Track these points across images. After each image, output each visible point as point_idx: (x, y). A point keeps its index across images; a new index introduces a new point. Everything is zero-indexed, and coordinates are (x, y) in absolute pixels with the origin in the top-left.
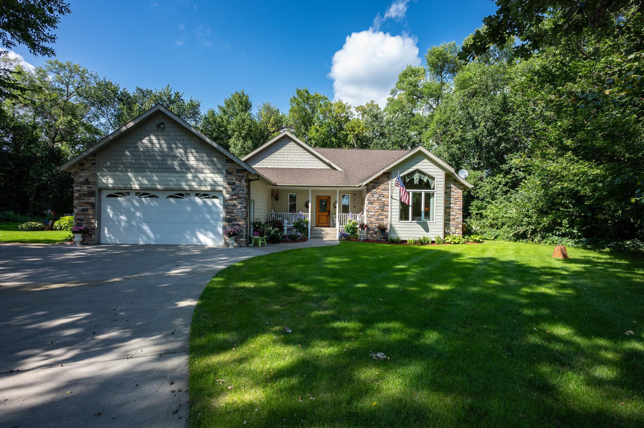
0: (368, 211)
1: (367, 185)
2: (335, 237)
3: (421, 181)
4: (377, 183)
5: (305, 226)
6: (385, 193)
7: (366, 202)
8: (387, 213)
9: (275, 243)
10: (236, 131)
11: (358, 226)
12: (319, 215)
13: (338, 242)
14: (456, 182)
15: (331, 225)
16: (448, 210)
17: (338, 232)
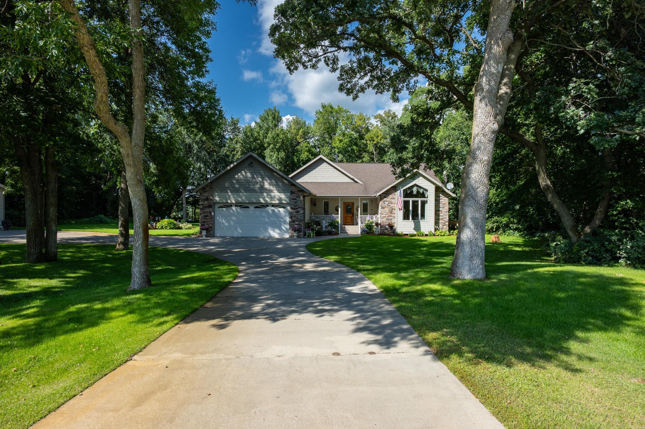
0: (381, 214)
1: (380, 195)
2: (358, 232)
3: (418, 192)
4: (387, 194)
5: (337, 224)
6: (393, 201)
7: (380, 207)
8: (394, 215)
9: (320, 236)
10: (271, 144)
11: (374, 225)
12: (346, 217)
13: (361, 235)
14: (444, 192)
15: (355, 224)
16: (438, 212)
17: (360, 229)
